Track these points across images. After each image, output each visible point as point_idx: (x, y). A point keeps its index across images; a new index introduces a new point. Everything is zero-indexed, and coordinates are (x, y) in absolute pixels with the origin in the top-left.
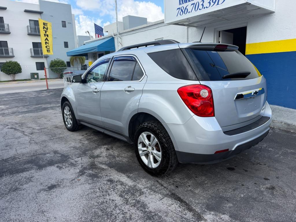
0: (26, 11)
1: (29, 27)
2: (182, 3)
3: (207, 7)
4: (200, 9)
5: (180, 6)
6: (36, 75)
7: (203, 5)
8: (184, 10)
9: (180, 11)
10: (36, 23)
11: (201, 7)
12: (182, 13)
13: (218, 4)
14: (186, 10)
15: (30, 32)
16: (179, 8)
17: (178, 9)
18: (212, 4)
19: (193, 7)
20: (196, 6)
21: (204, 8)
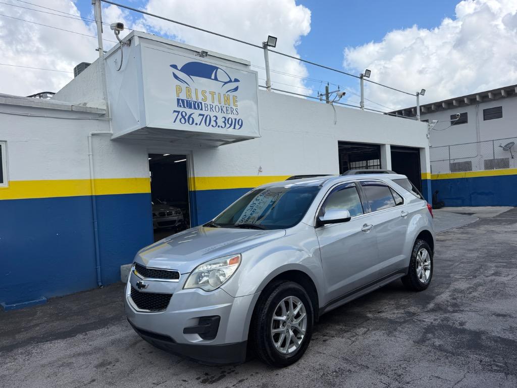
2: (182, 104)
3: (222, 127)
4: (212, 126)
5: (180, 109)
7: (216, 122)
8: (187, 118)
9: (180, 116)
11: (213, 123)
13: (234, 128)
14: (191, 119)
16: (178, 112)
17: (175, 112)
18: (228, 125)
19: (202, 120)
20: (206, 120)
21: (219, 126)
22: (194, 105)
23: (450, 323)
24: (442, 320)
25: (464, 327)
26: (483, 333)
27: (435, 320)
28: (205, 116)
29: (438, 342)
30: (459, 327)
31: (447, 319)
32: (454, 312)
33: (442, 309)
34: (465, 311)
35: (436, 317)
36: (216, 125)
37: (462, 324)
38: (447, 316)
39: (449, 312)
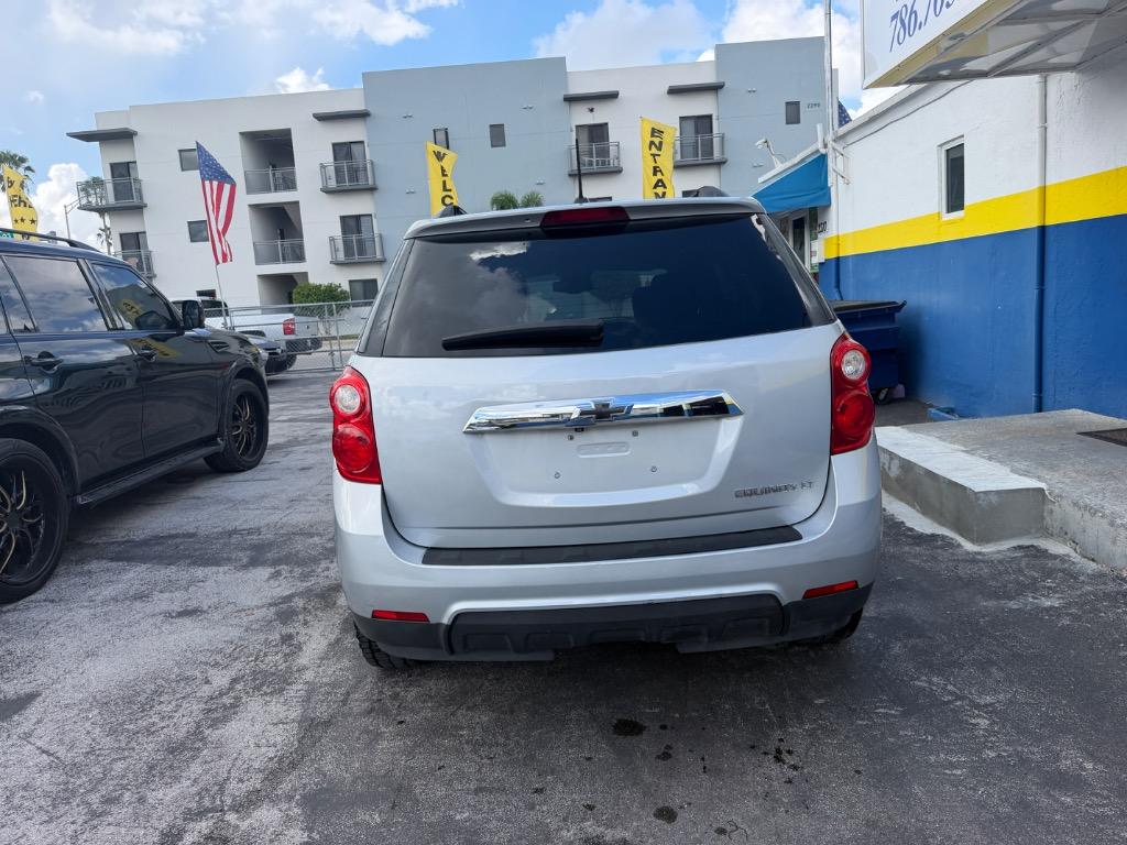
4: (948, 5)
8: (906, 22)
9: (899, 24)
10: (703, 123)
12: (902, 33)
15: (678, 157)
16: (897, 15)
23: (298, 571)
24: (313, 571)
25: (273, 570)
26: (245, 567)
27: (328, 569)
29: (316, 539)
30: (281, 567)
31: (304, 577)
32: (289, 598)
33: (317, 596)
34: (263, 607)
35: (326, 573)
37: (276, 575)
38: (305, 584)
39: (301, 595)
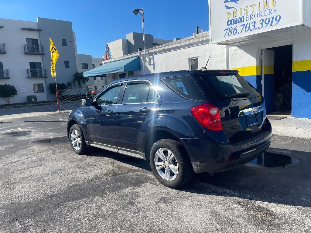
0: (24, 29)
1: (26, 46)
2: (230, 24)
3: (259, 28)
4: (251, 30)
5: (229, 27)
6: (33, 98)
7: (254, 26)
8: (232, 31)
9: (228, 31)
10: (35, 41)
11: (252, 28)
12: (230, 33)
13: (271, 25)
14: (235, 31)
15: (27, 51)
16: (227, 29)
17: (225, 30)
18: (265, 25)
19: (243, 28)
20: (246, 27)
21: (256, 29)
22: (238, 20)
28: (245, 25)
36: (254, 28)
